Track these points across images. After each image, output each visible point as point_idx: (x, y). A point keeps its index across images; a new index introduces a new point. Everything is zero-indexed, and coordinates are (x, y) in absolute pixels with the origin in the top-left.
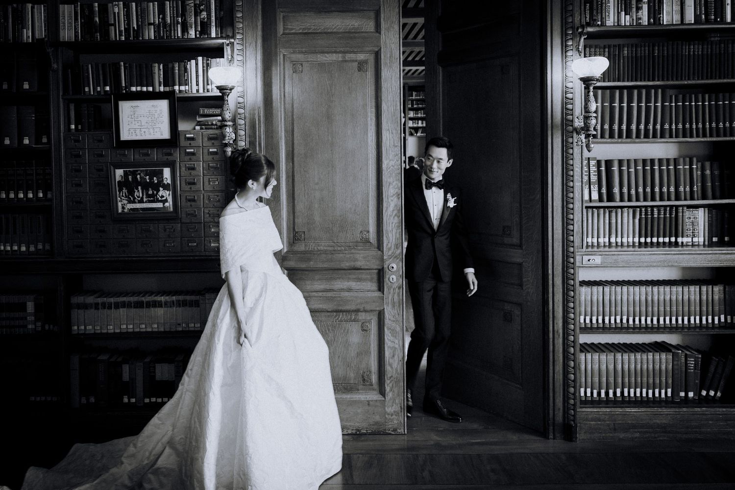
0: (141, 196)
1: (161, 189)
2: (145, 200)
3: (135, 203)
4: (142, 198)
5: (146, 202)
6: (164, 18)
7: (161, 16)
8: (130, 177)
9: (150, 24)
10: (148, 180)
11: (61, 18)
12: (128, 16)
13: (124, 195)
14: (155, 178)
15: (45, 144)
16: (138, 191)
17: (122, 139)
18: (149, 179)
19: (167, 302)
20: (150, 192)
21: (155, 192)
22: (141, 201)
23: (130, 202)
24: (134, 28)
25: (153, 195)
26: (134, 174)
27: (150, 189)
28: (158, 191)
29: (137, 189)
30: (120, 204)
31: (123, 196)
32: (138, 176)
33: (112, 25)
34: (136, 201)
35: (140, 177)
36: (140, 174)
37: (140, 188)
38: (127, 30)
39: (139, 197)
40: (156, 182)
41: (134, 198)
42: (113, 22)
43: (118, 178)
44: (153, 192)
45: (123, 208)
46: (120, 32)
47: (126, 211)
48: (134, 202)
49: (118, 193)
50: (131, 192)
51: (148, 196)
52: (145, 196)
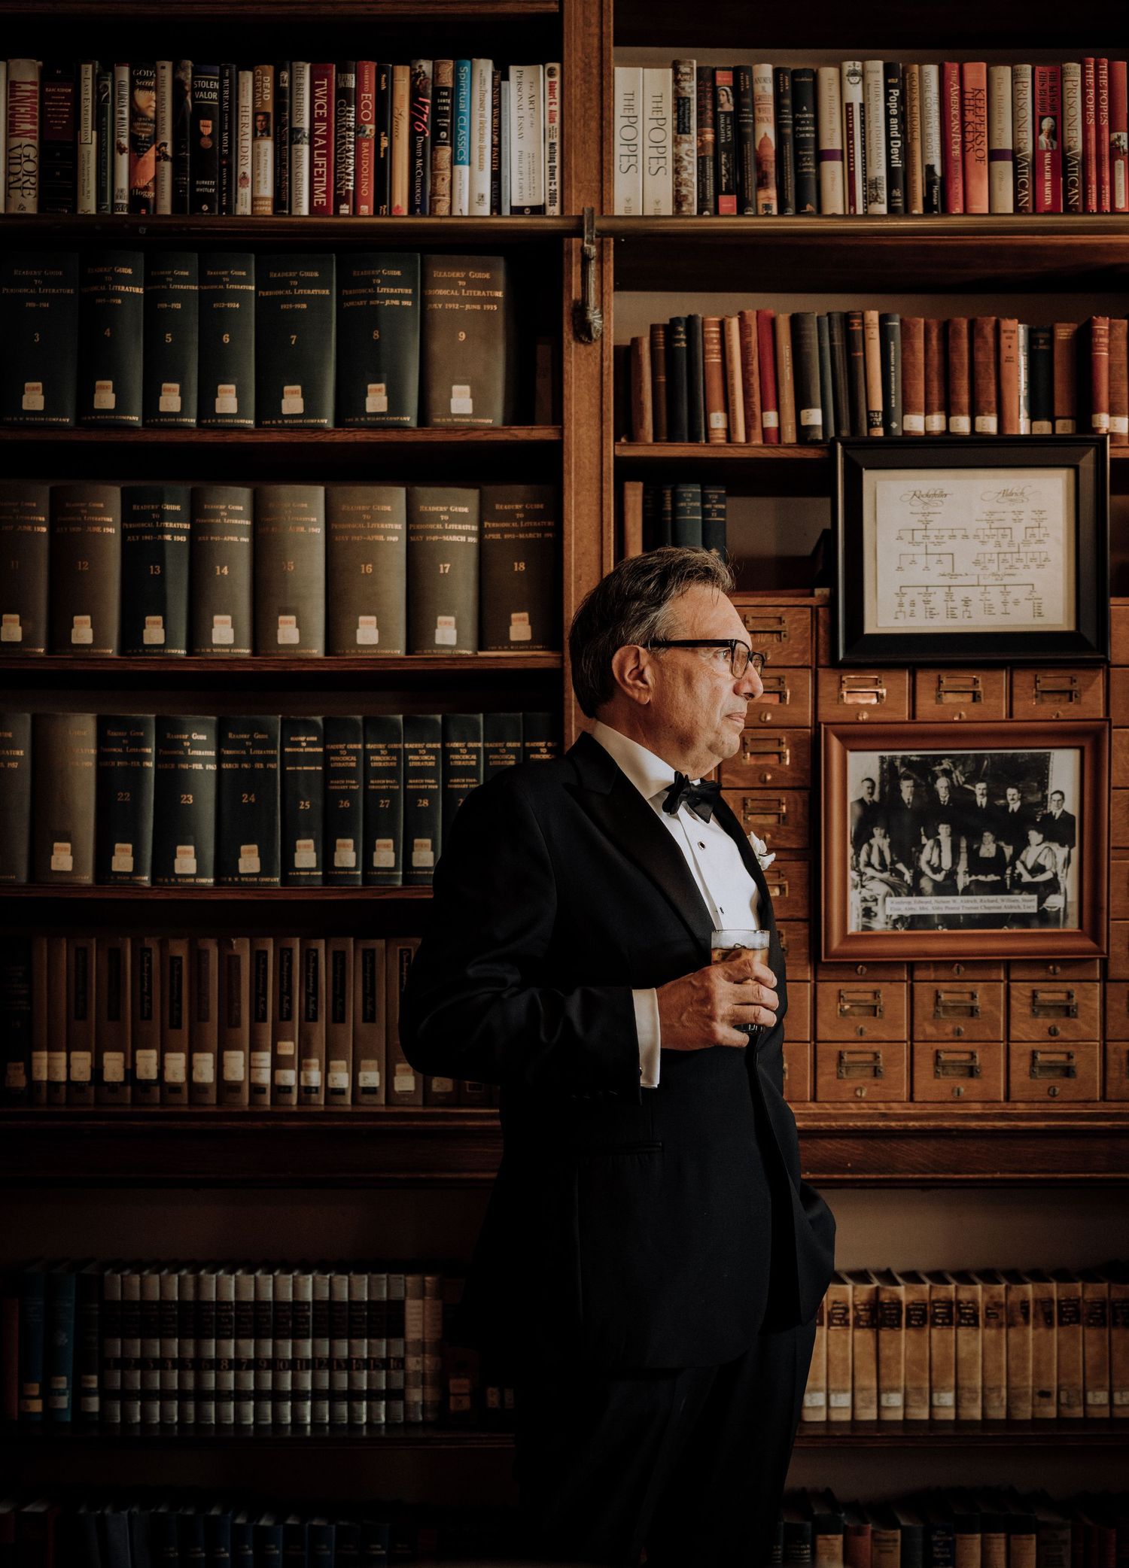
0: (947, 863)
1: (1035, 837)
2: (962, 880)
3: (920, 892)
4: (952, 874)
5: (967, 891)
6: (1057, 134)
7: (1047, 123)
8: (907, 789)
9: (995, 155)
10: (982, 801)
11: (619, 122)
12: (902, 118)
13: (875, 859)
14: (1011, 792)
15: (519, 645)
16: (938, 844)
17: (869, 629)
18: (990, 794)
19: (998, 1305)
20: (988, 850)
21: (1009, 851)
22: (947, 887)
23: (895, 890)
24: (930, 169)
25: (997, 864)
26: (923, 771)
27: (988, 837)
28: (1022, 844)
29: (933, 834)
30: (854, 898)
31: (869, 864)
32: (942, 784)
33: (831, 155)
34: (925, 884)
35: (952, 788)
36: (947, 773)
37: (944, 830)
38: (898, 178)
39: (937, 870)
40: (1015, 806)
41: (918, 874)
42: (837, 146)
43: (857, 790)
44: (1000, 850)
45: (868, 913)
46: (870, 184)
47: (878, 925)
48: (915, 890)
49: (850, 851)
50: (906, 851)
51: (977, 865)
52: (962, 867)
